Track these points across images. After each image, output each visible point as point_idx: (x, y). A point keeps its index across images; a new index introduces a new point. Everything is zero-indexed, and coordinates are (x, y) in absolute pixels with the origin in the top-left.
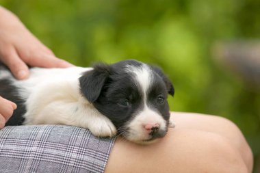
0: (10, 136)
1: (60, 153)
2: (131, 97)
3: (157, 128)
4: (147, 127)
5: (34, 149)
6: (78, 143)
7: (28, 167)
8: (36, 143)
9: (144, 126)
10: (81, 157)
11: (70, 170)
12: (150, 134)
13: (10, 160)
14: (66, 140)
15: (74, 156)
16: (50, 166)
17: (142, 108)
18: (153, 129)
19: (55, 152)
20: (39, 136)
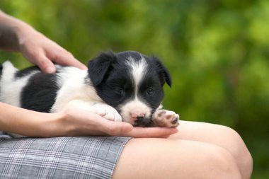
0: (32, 147)
1: (74, 162)
2: (125, 86)
3: (142, 118)
4: (133, 116)
5: (51, 159)
6: (89, 153)
7: (45, 175)
8: (54, 153)
9: (131, 114)
10: (92, 166)
11: (81, 177)
12: (135, 121)
13: (30, 169)
14: (79, 150)
15: (85, 164)
16: (64, 174)
17: (133, 98)
18: (138, 118)
19: (69, 161)
20: (56, 147)
